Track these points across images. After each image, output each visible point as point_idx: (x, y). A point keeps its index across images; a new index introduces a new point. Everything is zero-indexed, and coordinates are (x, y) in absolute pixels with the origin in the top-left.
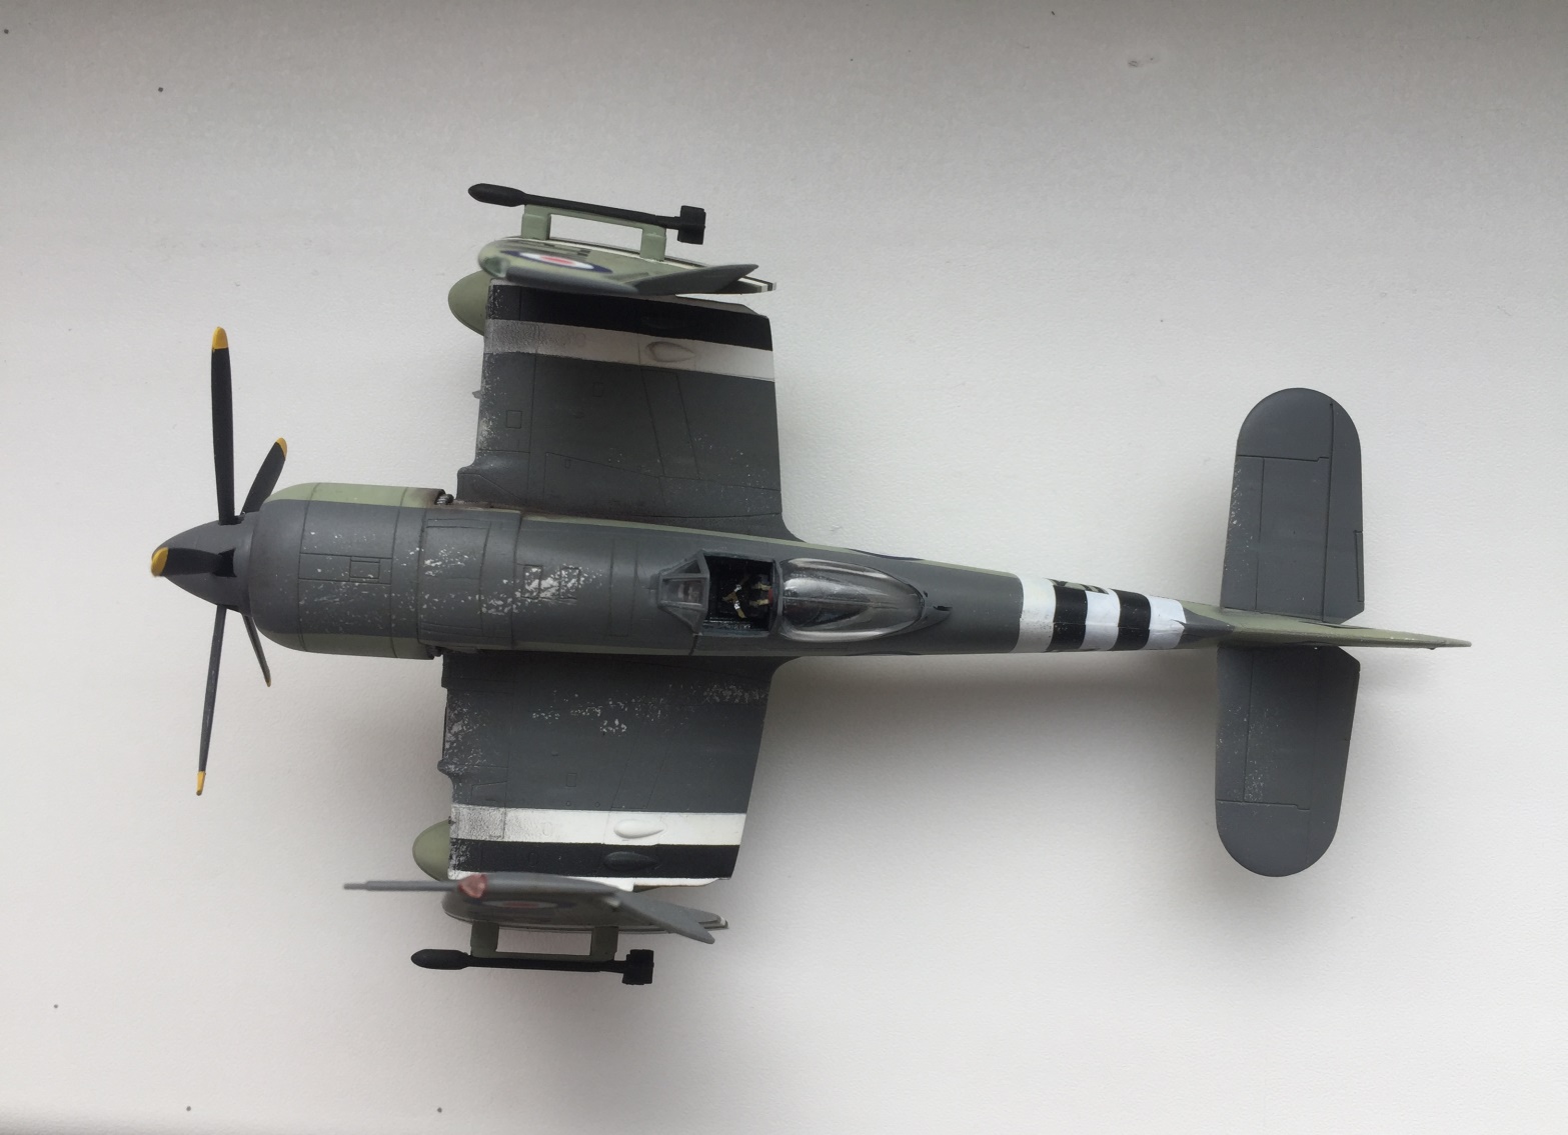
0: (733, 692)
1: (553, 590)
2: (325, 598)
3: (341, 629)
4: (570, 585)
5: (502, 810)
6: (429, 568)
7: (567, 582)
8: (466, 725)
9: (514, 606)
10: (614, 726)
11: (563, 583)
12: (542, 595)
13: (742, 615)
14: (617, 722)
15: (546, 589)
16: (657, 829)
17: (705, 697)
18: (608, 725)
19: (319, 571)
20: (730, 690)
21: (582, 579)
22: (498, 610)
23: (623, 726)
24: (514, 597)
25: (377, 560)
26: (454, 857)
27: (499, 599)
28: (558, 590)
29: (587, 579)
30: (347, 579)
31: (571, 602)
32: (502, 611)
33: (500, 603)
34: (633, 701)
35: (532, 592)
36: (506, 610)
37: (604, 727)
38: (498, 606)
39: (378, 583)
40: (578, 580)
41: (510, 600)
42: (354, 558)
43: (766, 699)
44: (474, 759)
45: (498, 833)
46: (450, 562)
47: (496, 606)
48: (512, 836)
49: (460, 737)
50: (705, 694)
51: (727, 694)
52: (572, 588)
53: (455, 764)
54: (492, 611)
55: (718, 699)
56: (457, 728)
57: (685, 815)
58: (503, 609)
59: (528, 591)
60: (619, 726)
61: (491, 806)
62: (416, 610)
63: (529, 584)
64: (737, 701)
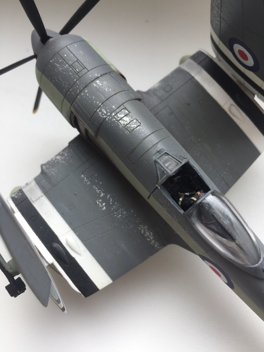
0: (150, 235)
1: (125, 123)
2: (58, 65)
3: (53, 81)
4: (132, 126)
5: (43, 194)
6: (96, 83)
7: (132, 124)
8: (61, 159)
9: (108, 117)
10: (102, 204)
11: (131, 123)
12: (120, 121)
13: (180, 203)
14: (104, 204)
15: (124, 120)
16: (80, 253)
17: (139, 227)
18: (100, 202)
19: (65, 55)
20: (149, 233)
21: (139, 128)
22: (102, 114)
23: (105, 208)
24: (111, 114)
25: (84, 67)
26: (15, 194)
27: (106, 110)
28: (127, 124)
29: (140, 129)
30: (70, 65)
31: (127, 132)
32: (103, 116)
33: (105, 112)
34: (116, 203)
35: (118, 117)
36: (105, 116)
37: (99, 201)
38: (104, 113)
39: (77, 74)
40: (137, 127)
41: (109, 114)
42: (78, 61)
43: (158, 250)
44: (52, 171)
45: (34, 200)
46: (104, 87)
47: (103, 113)
48: (36, 205)
49: (56, 161)
50: (140, 226)
51: (148, 234)
52: (132, 127)
53: (46, 167)
54: (100, 113)
55: (143, 232)
56: (58, 157)
57: (93, 258)
58: (104, 115)
59: (117, 116)
60: (103, 206)
61: (41, 190)
62: (79, 93)
63: (120, 114)
64: (148, 239)
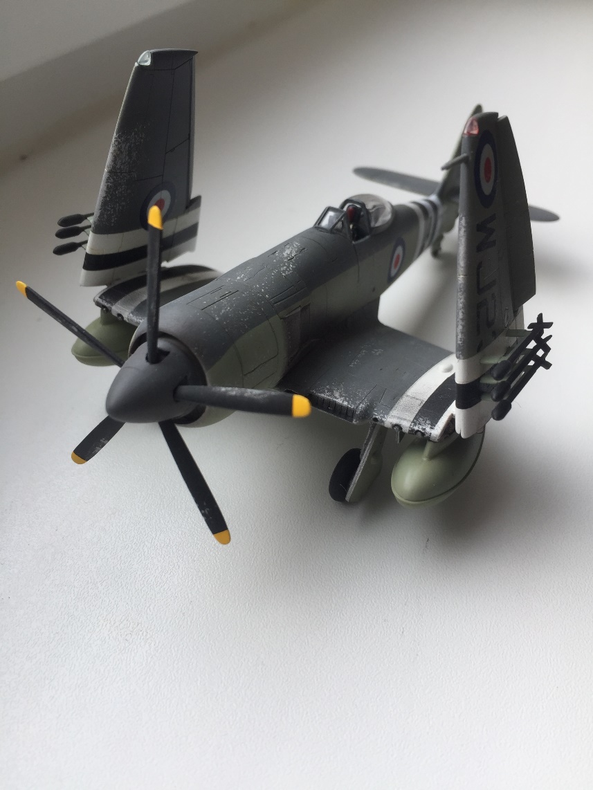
1: (294, 251)
5: (404, 396)
22: (288, 271)
27: (283, 266)
35: (288, 257)
36: (291, 269)
62: (262, 294)
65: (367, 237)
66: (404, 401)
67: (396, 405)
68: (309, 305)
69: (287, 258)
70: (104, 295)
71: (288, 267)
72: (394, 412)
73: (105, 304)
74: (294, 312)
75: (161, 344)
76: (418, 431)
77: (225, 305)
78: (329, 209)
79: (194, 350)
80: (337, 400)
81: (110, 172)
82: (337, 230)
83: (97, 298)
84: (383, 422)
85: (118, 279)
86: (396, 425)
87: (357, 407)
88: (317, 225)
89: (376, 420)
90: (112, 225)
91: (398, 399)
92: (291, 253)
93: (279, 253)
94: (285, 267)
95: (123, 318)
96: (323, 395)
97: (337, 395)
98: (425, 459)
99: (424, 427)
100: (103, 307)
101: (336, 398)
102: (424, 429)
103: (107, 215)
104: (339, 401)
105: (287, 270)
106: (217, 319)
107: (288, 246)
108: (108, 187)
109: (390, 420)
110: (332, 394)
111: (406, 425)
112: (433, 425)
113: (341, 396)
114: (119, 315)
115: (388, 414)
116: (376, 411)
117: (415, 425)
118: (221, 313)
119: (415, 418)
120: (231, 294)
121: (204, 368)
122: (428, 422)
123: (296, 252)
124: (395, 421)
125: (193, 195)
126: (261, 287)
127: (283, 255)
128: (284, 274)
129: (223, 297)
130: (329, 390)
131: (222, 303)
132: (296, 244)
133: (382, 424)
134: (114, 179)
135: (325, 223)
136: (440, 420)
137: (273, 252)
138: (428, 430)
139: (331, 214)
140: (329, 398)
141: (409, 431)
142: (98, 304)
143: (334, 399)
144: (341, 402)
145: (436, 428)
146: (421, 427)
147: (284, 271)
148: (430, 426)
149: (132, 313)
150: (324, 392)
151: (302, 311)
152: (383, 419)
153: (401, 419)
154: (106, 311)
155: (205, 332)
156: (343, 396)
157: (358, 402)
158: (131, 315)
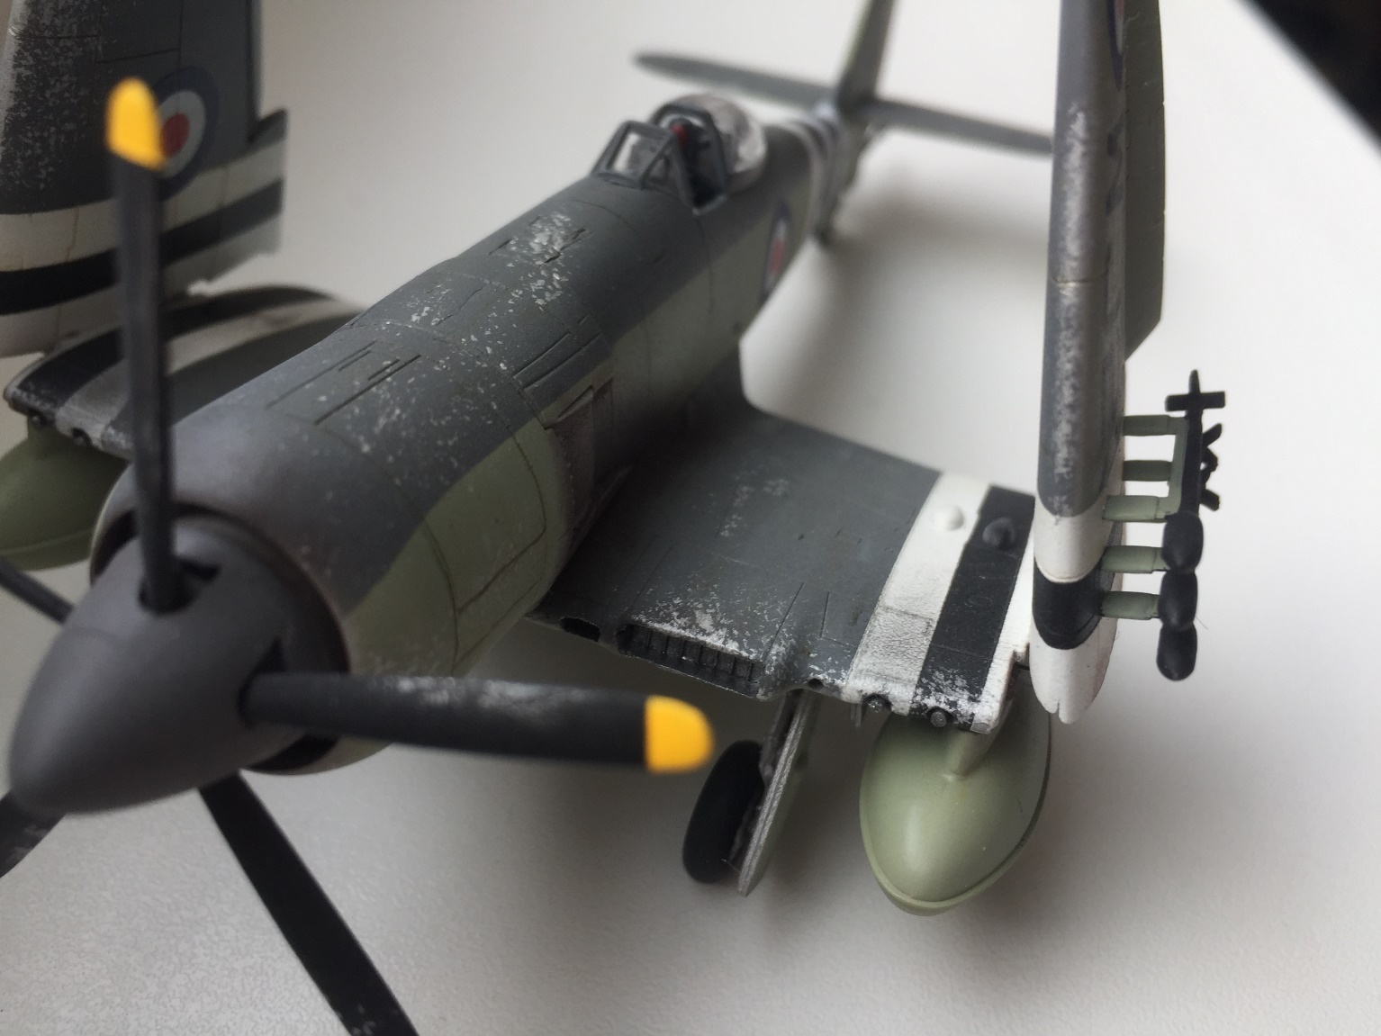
65: (721, 199)
66: (881, 624)
67: (865, 640)
68: (611, 381)
69: (540, 256)
70: (34, 380)
71: (549, 280)
72: (862, 661)
73: (37, 404)
74: (577, 407)
75: (187, 541)
76: (936, 709)
77: (386, 402)
78: (629, 127)
79: (302, 555)
80: (708, 640)
81: (24, 36)
82: (655, 180)
83: (13, 389)
84: (837, 689)
85: (72, 334)
86: (874, 696)
87: (767, 654)
88: (603, 169)
89: (816, 683)
90: (42, 186)
91: (867, 621)
92: (551, 241)
93: (517, 244)
94: (541, 282)
95: (87, 439)
96: (666, 627)
97: (706, 623)
98: (950, 778)
99: (951, 699)
100: (30, 412)
101: (703, 632)
102: (953, 704)
103: (23, 159)
104: (715, 640)
105: (548, 288)
106: (366, 448)
107: (538, 225)
108: (19, 78)
109: (856, 683)
110: (693, 624)
111: (903, 695)
112: (975, 687)
113: (717, 626)
114: (79, 433)
115: (847, 666)
116: (814, 661)
117: (927, 693)
118: (377, 430)
119: (923, 674)
120: (399, 366)
121: (335, 609)
122: (959, 682)
123: (565, 239)
124: (871, 686)
125: (266, 107)
126: (483, 341)
127: (531, 249)
128: (540, 302)
129: (378, 377)
130: (684, 612)
131: (377, 396)
132: (560, 218)
133: (835, 694)
134: (35, 56)
135: (621, 164)
136: (990, 676)
137: (501, 240)
138: (964, 705)
139: (633, 139)
140: (687, 633)
141: (912, 709)
142: (16, 405)
143: (701, 638)
144: (719, 644)
145: (984, 697)
146: (943, 699)
147: (540, 294)
148: (966, 694)
149: (113, 424)
150: (667, 619)
151: (596, 398)
152: (838, 682)
153: (886, 678)
154: (40, 422)
155: (330, 495)
156: (723, 626)
157: (765, 641)
158: (111, 431)
